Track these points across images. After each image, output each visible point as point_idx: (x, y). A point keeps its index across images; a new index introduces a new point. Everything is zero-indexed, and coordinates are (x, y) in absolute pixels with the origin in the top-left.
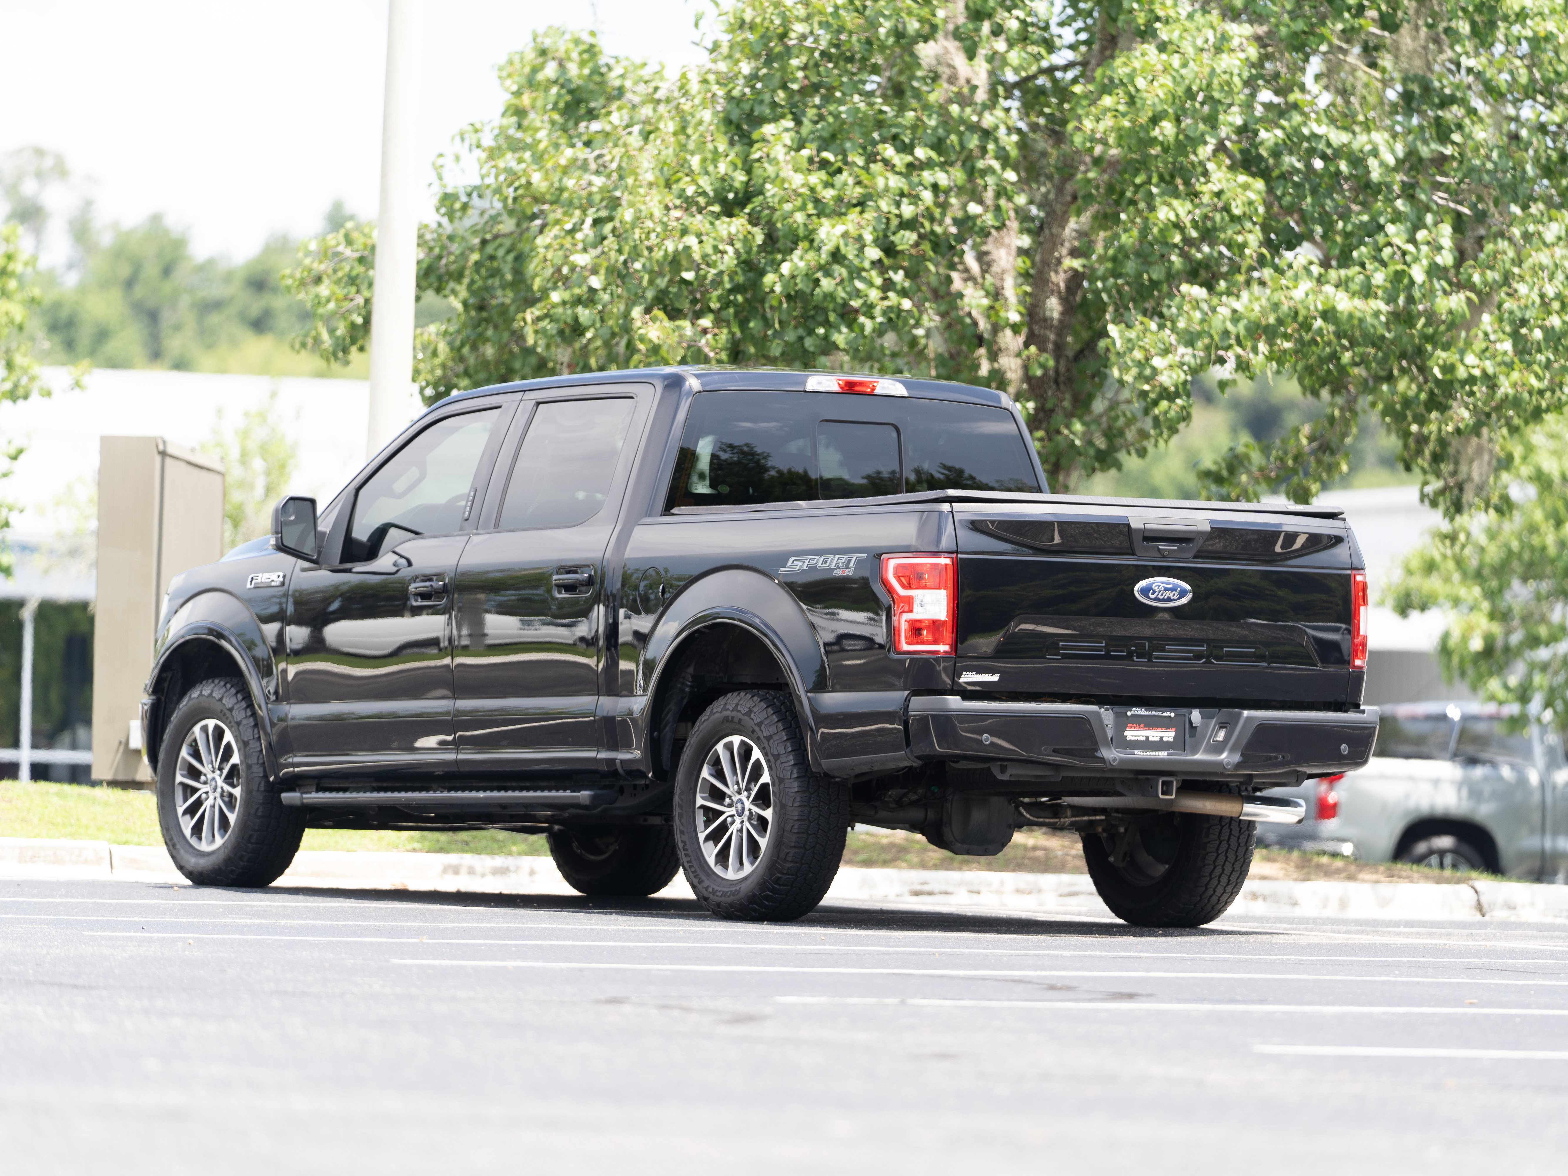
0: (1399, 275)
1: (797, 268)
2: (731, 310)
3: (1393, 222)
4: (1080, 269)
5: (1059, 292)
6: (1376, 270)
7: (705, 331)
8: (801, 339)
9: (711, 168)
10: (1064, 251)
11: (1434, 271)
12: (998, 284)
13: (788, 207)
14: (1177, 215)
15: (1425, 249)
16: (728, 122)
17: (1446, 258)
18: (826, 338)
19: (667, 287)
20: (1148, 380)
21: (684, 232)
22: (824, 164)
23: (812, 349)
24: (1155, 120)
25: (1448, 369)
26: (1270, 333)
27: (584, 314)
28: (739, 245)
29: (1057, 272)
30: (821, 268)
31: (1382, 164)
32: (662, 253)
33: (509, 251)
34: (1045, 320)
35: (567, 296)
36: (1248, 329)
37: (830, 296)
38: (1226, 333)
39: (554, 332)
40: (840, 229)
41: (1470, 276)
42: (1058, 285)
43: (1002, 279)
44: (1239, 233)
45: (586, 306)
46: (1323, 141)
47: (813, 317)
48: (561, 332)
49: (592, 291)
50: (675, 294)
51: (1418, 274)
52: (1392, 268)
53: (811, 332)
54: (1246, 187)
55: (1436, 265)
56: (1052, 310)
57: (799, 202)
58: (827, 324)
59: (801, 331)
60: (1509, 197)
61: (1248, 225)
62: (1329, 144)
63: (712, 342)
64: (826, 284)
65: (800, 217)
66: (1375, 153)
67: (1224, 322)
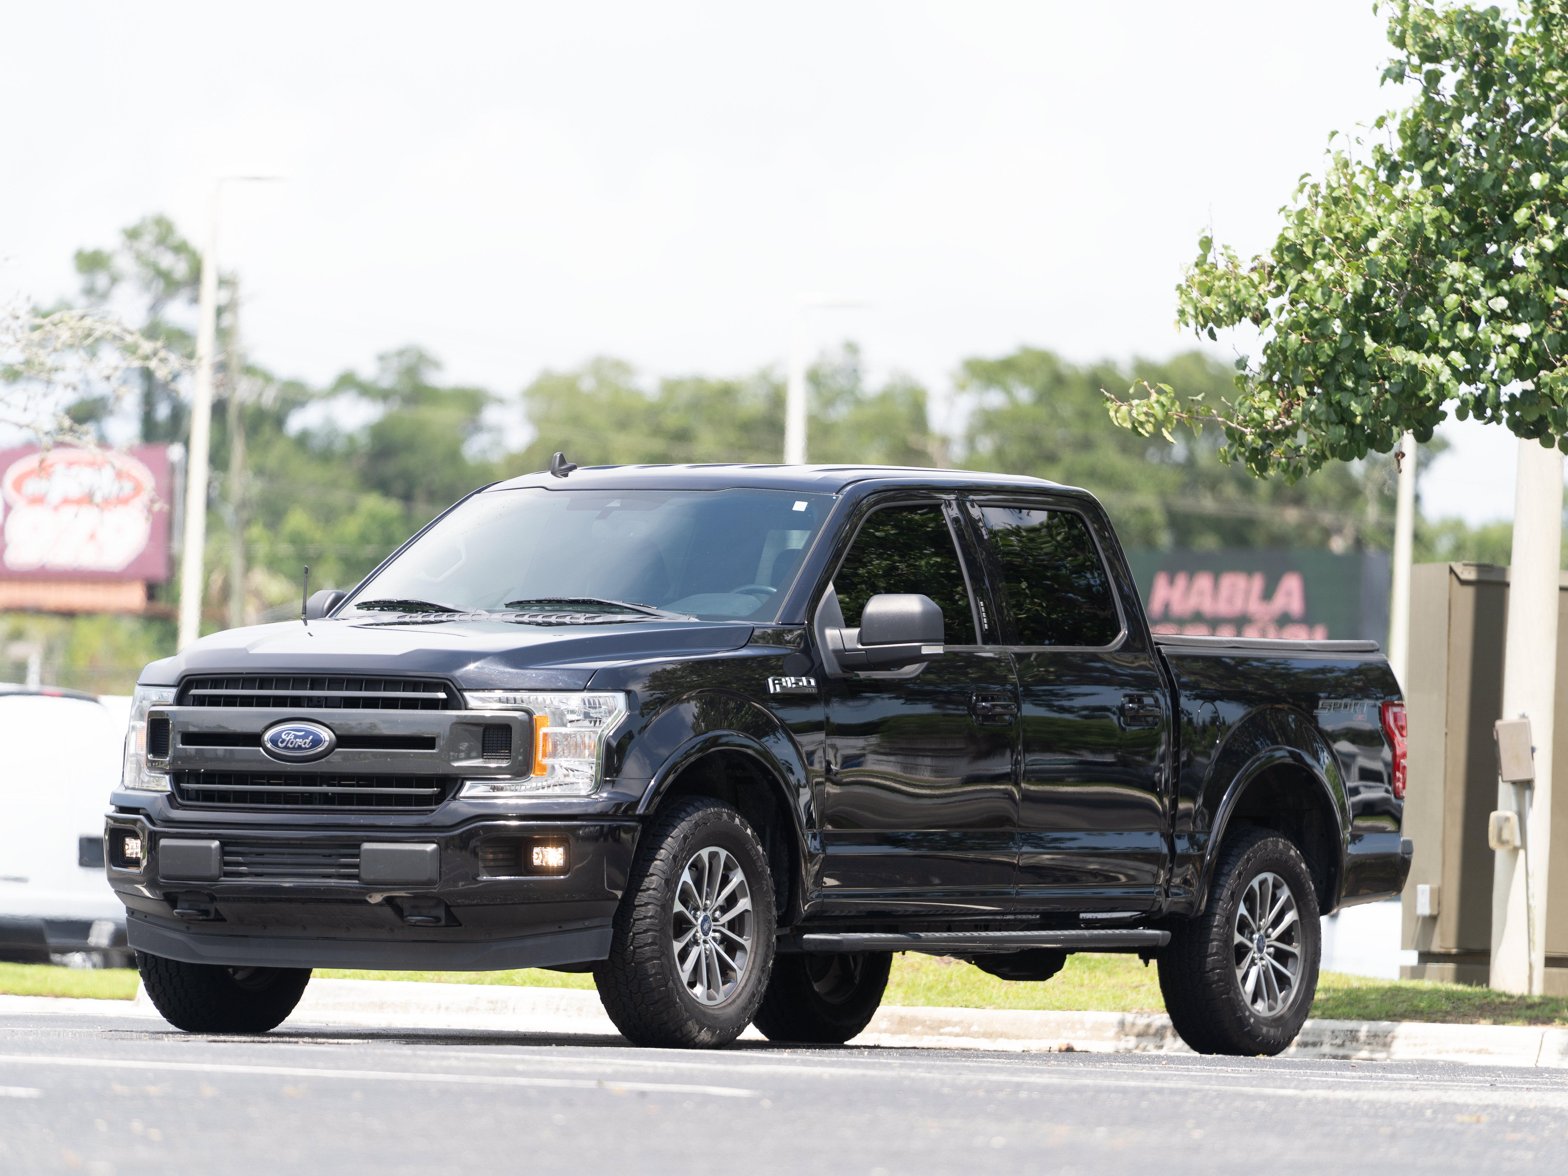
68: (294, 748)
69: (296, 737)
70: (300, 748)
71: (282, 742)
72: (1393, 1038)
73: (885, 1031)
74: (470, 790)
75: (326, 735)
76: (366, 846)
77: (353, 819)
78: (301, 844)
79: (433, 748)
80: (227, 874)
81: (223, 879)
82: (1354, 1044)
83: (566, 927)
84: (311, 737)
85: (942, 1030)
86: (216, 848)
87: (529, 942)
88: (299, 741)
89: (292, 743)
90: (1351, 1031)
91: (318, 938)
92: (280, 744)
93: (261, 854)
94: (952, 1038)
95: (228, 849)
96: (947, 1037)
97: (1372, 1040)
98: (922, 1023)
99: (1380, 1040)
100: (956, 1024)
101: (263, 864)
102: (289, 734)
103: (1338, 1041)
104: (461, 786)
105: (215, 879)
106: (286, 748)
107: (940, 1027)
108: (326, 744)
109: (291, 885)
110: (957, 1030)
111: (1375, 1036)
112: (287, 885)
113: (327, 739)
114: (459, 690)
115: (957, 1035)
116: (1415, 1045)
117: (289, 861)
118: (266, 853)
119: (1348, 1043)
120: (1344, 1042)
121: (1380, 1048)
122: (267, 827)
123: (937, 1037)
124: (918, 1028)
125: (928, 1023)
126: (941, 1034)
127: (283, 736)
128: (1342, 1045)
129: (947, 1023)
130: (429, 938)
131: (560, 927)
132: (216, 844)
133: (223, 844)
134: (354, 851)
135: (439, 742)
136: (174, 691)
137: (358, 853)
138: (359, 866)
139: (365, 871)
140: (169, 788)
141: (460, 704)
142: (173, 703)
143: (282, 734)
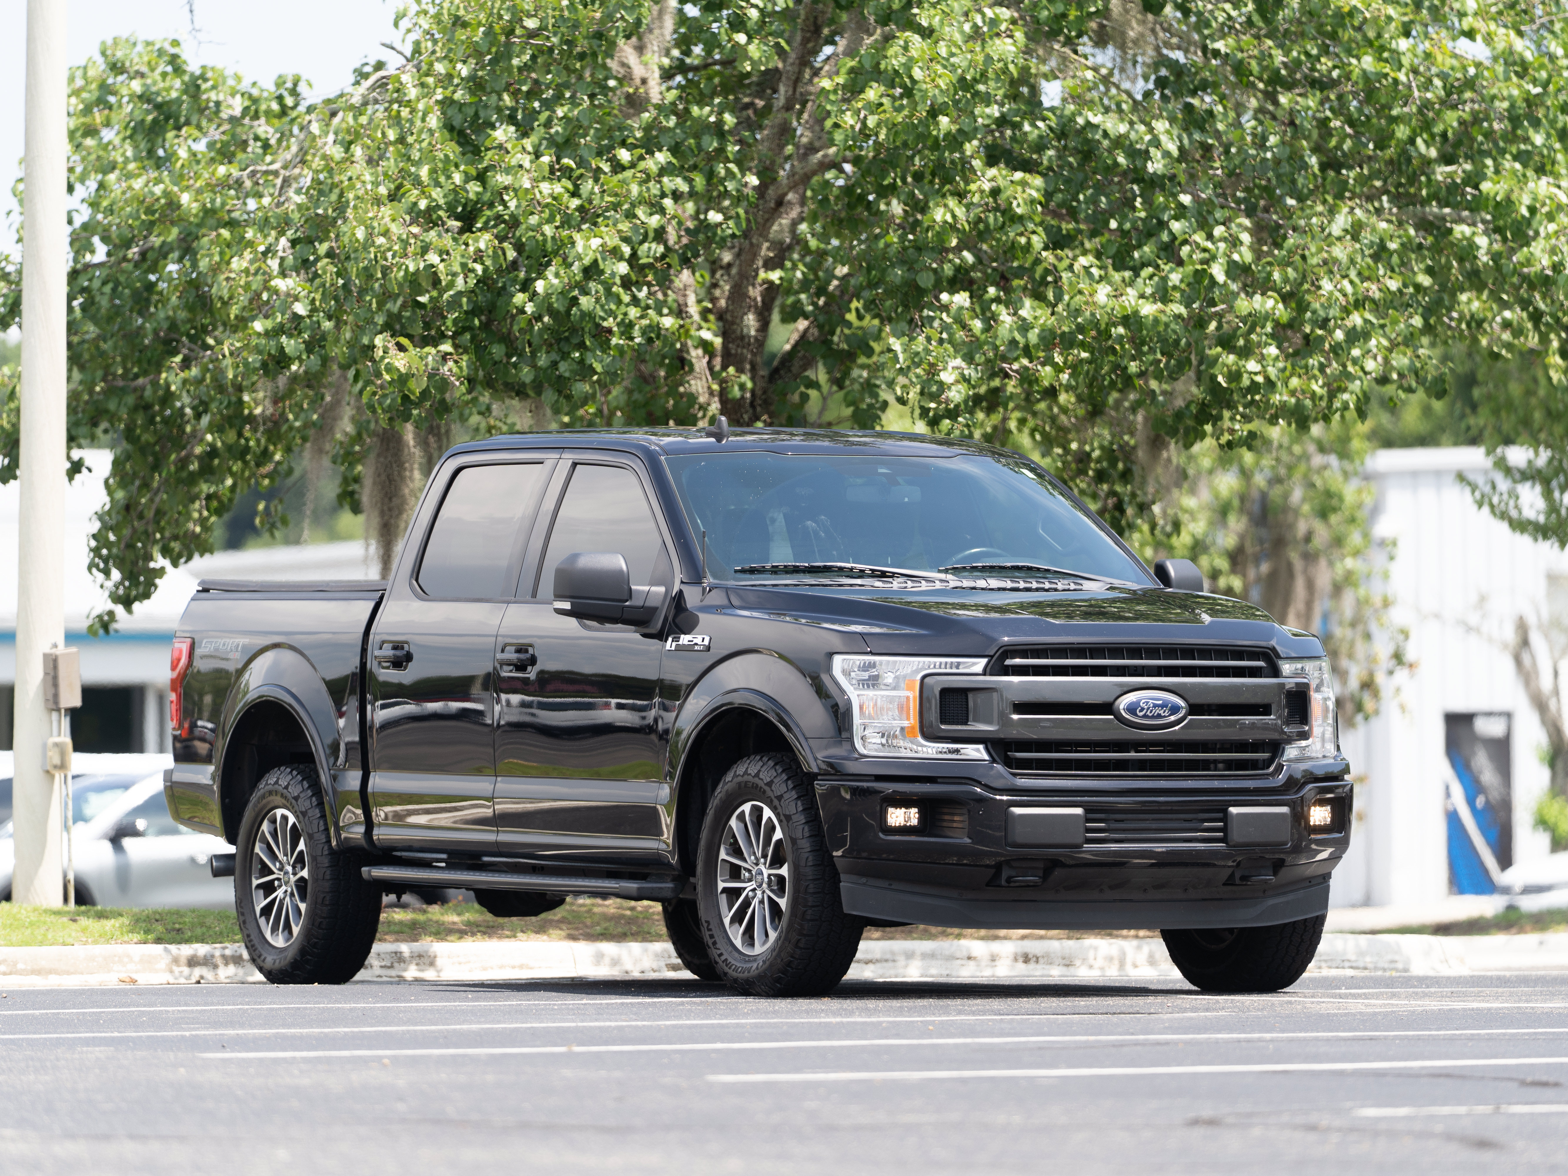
0: (1199, 275)
1: (552, 286)
2: (468, 336)
3: (1177, 218)
4: (777, 282)
5: (756, 306)
6: (1172, 270)
7: (445, 357)
8: (554, 364)
9: (442, 179)
10: (760, 263)
11: (1235, 270)
12: (681, 300)
13: (534, 220)
14: (954, 216)
15: (1222, 245)
16: (449, 126)
17: (1244, 255)
18: (581, 361)
19: (400, 312)
20: (934, 397)
21: (425, 249)
22: (567, 172)
23: (567, 375)
24: (933, 113)
25: (1235, 376)
26: (1067, 342)
27: (290, 344)
28: (488, 262)
29: (754, 285)
30: (578, 285)
31: (1167, 154)
32: (402, 273)
33: (104, 283)
34: (742, 337)
35: (269, 324)
36: (1041, 337)
37: (588, 316)
38: (1013, 342)
39: (258, 365)
40: (595, 243)
41: (1270, 274)
42: (755, 299)
43: (685, 296)
44: (1021, 234)
45: (290, 336)
46: (1100, 132)
47: (567, 339)
48: (264, 365)
49: (296, 317)
50: (408, 318)
51: (1218, 271)
52: (1189, 269)
53: (565, 356)
54: (1024, 184)
55: (1235, 262)
56: (748, 326)
57: (546, 215)
58: (582, 346)
59: (554, 356)
60: (1286, 189)
61: (1031, 226)
62: (1106, 134)
63: (455, 370)
64: (585, 302)
65: (548, 230)
66: (1156, 143)
67: (1011, 331)
68: (1153, 717)
69: (1154, 706)
70: (1159, 716)
71: (1140, 711)
74: (1290, 752)
75: (1181, 703)
76: (1234, 810)
79: (1270, 715)
80: (1087, 841)
81: (1085, 845)
83: (1313, 882)
84: (1168, 706)
86: (1083, 815)
88: (1157, 710)
89: (1151, 712)
92: (1139, 714)
93: (1122, 821)
95: (1089, 816)
99: (427, 961)
101: (1125, 830)
102: (1147, 703)
104: (1283, 749)
105: (1080, 846)
108: (1182, 711)
109: (1163, 850)
112: (1159, 850)
113: (1182, 705)
114: (1274, 659)
117: (1153, 826)
118: (1127, 820)
127: (1142, 705)
131: (1310, 882)
132: (1079, 811)
133: (1087, 811)
134: (1221, 815)
135: (1274, 708)
136: (984, 661)
137: (1225, 817)
138: (1224, 830)
139: (1237, 835)
140: (986, 757)
141: (1276, 672)
142: (984, 673)
143: (1138, 702)
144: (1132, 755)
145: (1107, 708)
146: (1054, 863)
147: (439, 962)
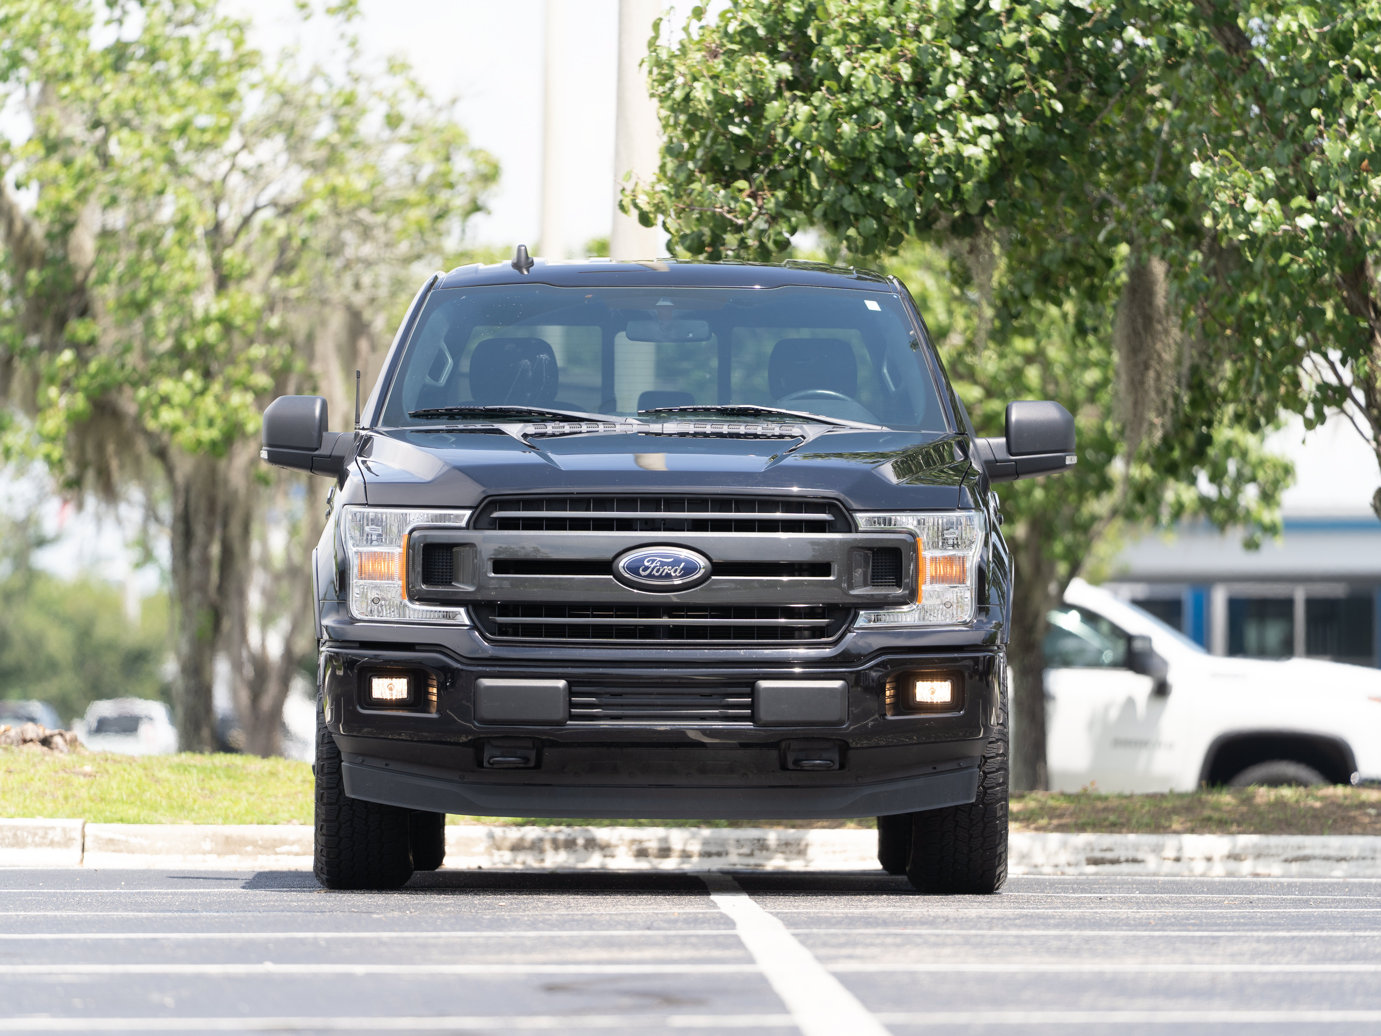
68: (660, 577)
69: (663, 564)
70: (668, 576)
71: (644, 570)
72: (807, 845)
73: (210, 852)
74: (863, 619)
75: (701, 561)
76: (764, 684)
77: (742, 653)
78: (679, 683)
79: (829, 575)
80: (573, 717)
81: (569, 722)
82: (765, 853)
83: (940, 768)
84: (683, 565)
85: (278, 850)
86: (564, 689)
87: (902, 785)
88: (667, 569)
89: (658, 571)
90: (759, 840)
91: (650, 786)
92: (643, 573)
93: (620, 695)
94: (292, 857)
95: (575, 689)
96: (285, 857)
97: (783, 849)
98: (254, 843)
99: (794, 849)
100: (293, 843)
101: (622, 706)
102: (653, 561)
103: (745, 850)
104: (856, 616)
105: (562, 723)
106: (650, 576)
107: (275, 847)
108: (702, 571)
109: (668, 728)
110: (296, 848)
111: (787, 844)
112: (662, 728)
113: (702, 564)
114: (848, 510)
115: (297, 854)
116: (834, 852)
117: (659, 702)
118: (626, 694)
119: (757, 853)
120: (752, 851)
121: (794, 856)
122: (628, 665)
123: (273, 857)
124: (249, 848)
125: (260, 843)
126: (277, 854)
127: (646, 564)
128: (751, 855)
129: (283, 842)
130: (790, 783)
131: (935, 768)
132: (561, 683)
133: (570, 684)
134: (748, 690)
135: (835, 568)
136: (468, 513)
137: (753, 692)
138: (750, 706)
139: (765, 714)
140: (467, 622)
141: (850, 526)
142: (467, 527)
143: (642, 560)
144: (665, 620)
145: (605, 566)
146: (541, 744)
147: (811, 852)
